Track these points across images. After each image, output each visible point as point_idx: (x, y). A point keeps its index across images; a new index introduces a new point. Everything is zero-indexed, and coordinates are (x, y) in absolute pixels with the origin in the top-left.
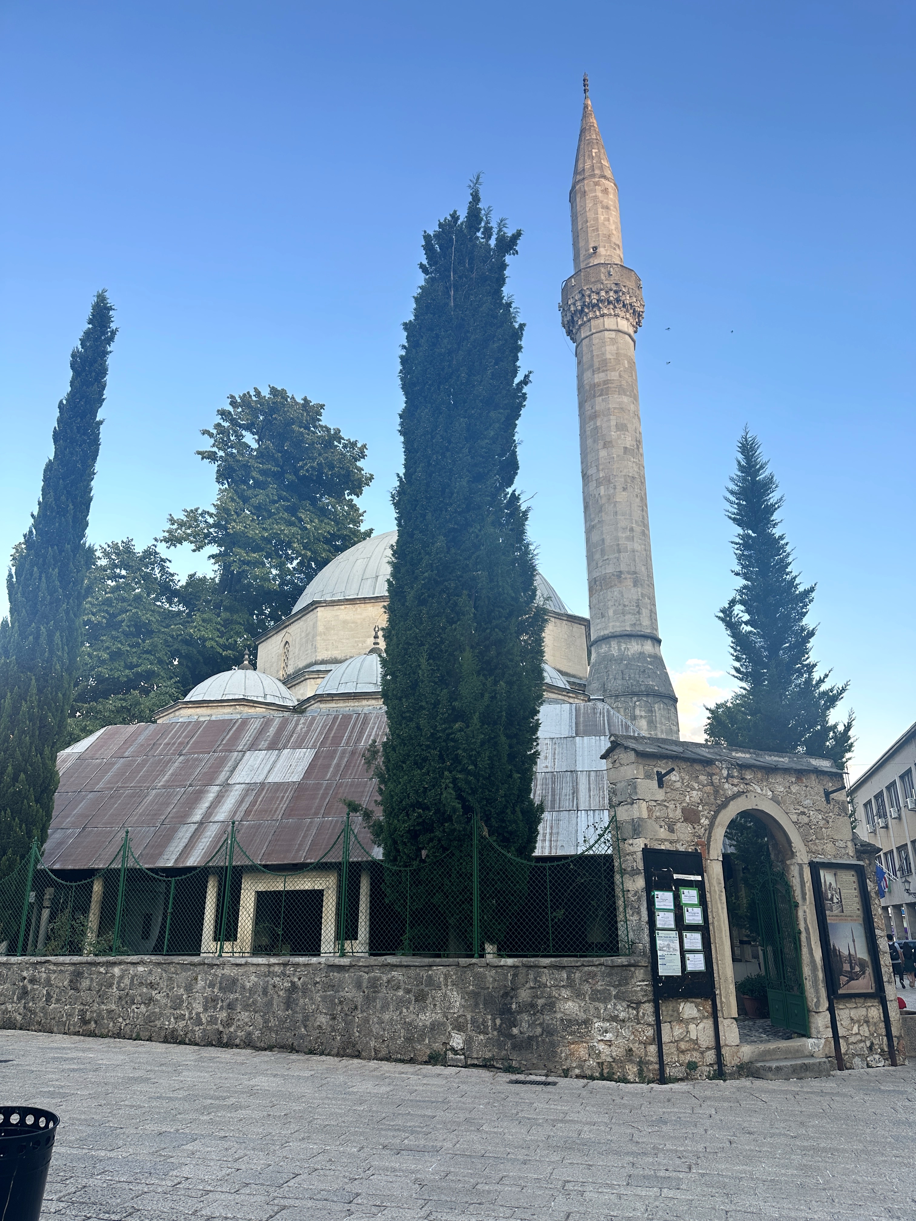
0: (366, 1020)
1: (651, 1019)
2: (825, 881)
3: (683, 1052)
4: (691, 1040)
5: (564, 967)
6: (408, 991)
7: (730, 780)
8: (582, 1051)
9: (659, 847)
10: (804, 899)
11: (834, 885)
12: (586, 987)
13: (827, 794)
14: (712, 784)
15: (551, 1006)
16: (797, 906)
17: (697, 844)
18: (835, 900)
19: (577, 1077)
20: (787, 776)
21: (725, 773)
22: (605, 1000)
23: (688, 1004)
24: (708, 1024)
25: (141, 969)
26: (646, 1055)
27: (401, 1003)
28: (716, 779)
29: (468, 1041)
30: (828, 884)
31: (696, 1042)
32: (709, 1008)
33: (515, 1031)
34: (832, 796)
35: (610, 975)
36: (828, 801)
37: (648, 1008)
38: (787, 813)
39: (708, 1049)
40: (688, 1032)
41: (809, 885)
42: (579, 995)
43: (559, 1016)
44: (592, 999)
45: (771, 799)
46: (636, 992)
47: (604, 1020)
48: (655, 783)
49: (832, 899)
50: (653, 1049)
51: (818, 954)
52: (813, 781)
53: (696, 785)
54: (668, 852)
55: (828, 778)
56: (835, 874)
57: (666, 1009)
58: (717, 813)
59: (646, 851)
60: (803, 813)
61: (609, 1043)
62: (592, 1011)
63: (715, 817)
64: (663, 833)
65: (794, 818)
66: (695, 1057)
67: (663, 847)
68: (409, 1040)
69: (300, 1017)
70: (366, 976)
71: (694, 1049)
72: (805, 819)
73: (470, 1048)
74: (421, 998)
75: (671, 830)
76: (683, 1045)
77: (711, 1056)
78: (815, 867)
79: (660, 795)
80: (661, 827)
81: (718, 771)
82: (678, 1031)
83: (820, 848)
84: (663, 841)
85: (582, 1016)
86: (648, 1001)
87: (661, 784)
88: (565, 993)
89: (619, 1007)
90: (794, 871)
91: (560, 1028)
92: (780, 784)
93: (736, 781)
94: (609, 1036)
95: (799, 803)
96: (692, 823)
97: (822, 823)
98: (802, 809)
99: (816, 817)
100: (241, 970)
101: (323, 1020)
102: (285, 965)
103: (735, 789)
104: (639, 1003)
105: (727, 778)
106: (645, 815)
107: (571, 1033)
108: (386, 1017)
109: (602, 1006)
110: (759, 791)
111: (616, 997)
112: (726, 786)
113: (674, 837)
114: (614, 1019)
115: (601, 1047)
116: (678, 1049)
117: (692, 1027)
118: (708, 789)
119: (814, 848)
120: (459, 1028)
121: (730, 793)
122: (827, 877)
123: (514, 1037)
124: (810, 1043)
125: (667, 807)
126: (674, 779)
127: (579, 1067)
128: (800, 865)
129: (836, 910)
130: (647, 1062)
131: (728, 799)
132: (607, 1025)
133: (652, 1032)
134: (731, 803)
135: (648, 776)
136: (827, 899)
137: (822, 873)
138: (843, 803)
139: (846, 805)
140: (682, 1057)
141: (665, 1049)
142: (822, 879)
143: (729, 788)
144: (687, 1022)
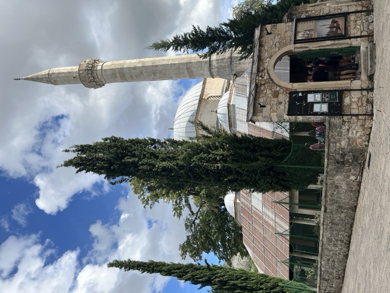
0: (344, 203)
1: (349, 117)
3: (362, 104)
4: (358, 101)
5: (329, 144)
6: (335, 191)
7: (263, 76)
8: (359, 141)
9: (287, 109)
10: (307, 47)
11: (303, 33)
12: (337, 138)
13: (268, 34)
14: (264, 84)
15: (342, 149)
16: (310, 50)
17: (286, 93)
18: (308, 33)
19: (368, 143)
20: (262, 51)
21: (260, 78)
22: (341, 133)
23: (345, 101)
24: (352, 93)
25: (323, 263)
26: (362, 119)
27: (339, 193)
28: (263, 83)
29: (353, 175)
30: (302, 36)
31: (359, 99)
32: (346, 92)
33: (351, 161)
34: (269, 31)
35: (332, 131)
36: (271, 33)
37: (345, 118)
38: (275, 52)
39: (362, 94)
40: (355, 102)
41: (303, 45)
42: (339, 141)
43: (346, 147)
44: (341, 136)
45: (270, 58)
46: (339, 122)
47: (348, 133)
48: (264, 108)
49: (308, 34)
50: (360, 117)
51: (329, 42)
52: (264, 39)
53: (265, 91)
54: (289, 105)
55: (262, 33)
56: (299, 32)
57: (347, 111)
58: (275, 83)
59: (289, 114)
60: (275, 45)
61: (357, 132)
62: (345, 137)
63: (276, 85)
64: (282, 107)
65: (277, 49)
66: (364, 99)
67: (287, 107)
68: (351, 191)
69: (341, 222)
70: (329, 202)
71: (362, 99)
72: (278, 44)
73: (356, 174)
74: (337, 187)
75: (281, 103)
76: (360, 104)
77: (365, 93)
78: (296, 42)
79: (268, 107)
80: (280, 107)
81: (260, 81)
82: (354, 106)
83: (289, 38)
84: (285, 107)
85: (347, 140)
86: (343, 117)
87: (264, 106)
88: (338, 144)
89: (344, 128)
90: (297, 50)
91: (350, 147)
92: (265, 55)
93: (263, 74)
94: (354, 132)
95: (272, 46)
96: (278, 94)
97: (279, 37)
98: (274, 45)
99: (277, 39)
100: (325, 236)
101: (343, 215)
102: (323, 224)
103: (266, 74)
104: (343, 121)
106: (275, 114)
107: (353, 143)
108: (343, 197)
109: (343, 134)
110: (267, 64)
111: (340, 129)
112: (265, 78)
113: (283, 102)
114: (348, 130)
115: (358, 134)
116: (361, 106)
117: (353, 100)
118: (266, 86)
119: (288, 41)
120: (348, 177)
121: (268, 77)
122: (300, 37)
123: (352, 161)
124: (362, 49)
125: (273, 104)
126: (262, 101)
127: (365, 142)
128: (295, 48)
129: (312, 33)
130: (365, 119)
131: (270, 78)
132: (350, 132)
133: (354, 118)
134: (271, 77)
135: (261, 111)
136: (308, 37)
137: (298, 38)
138: (271, 26)
139: (273, 25)
140: (364, 105)
141: (361, 113)
142: (300, 38)
143: (266, 77)
144: (351, 102)
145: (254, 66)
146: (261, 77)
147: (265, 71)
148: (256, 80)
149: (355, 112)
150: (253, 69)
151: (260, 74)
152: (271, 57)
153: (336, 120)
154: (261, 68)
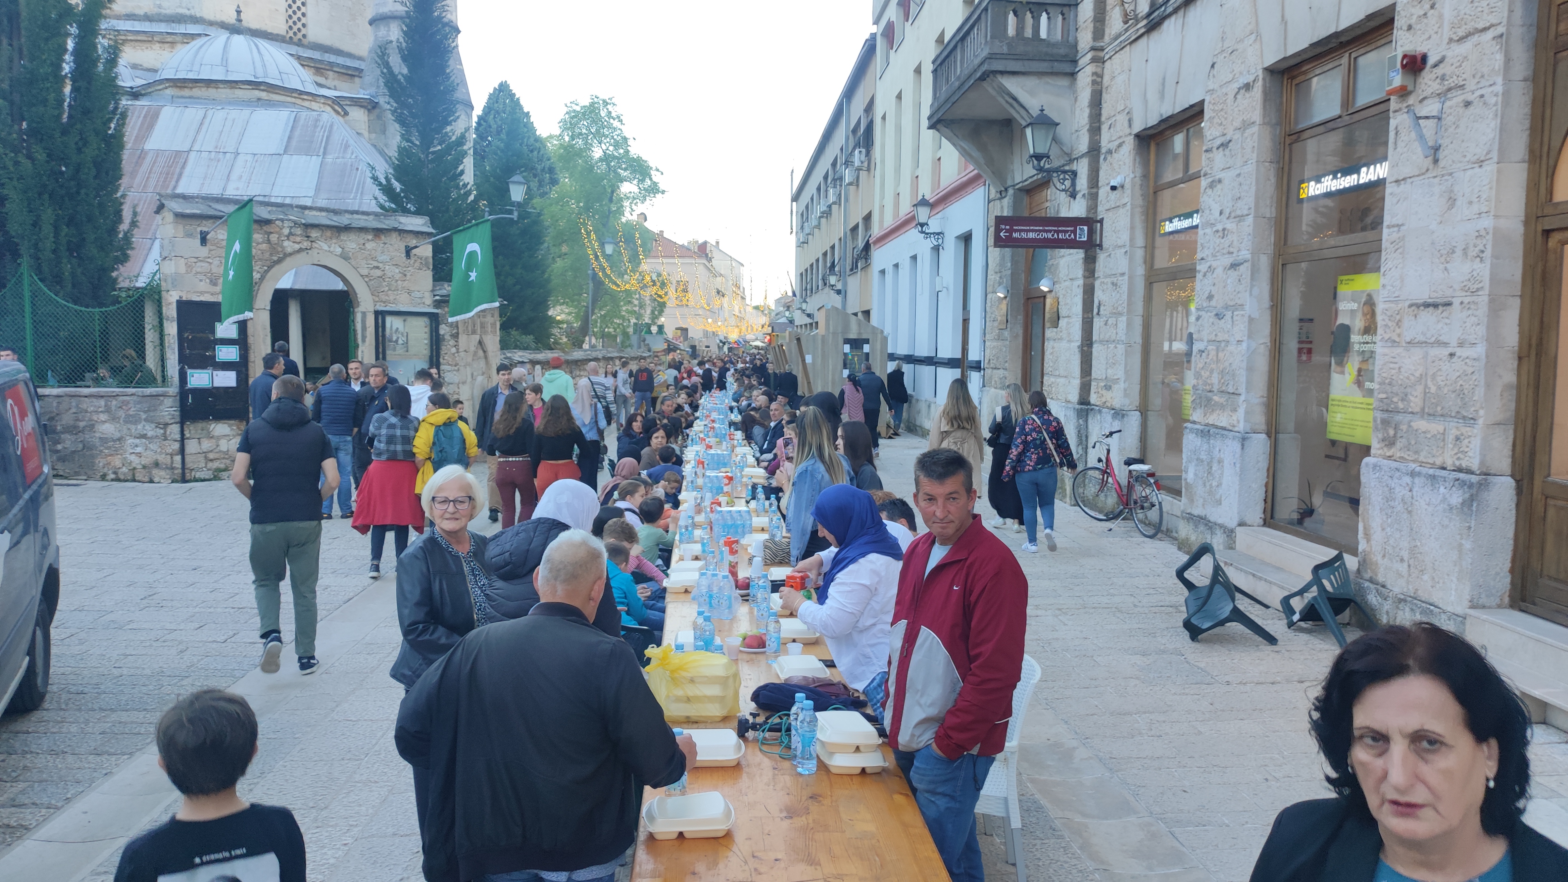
1: (178, 436)
2: (391, 326)
3: (211, 460)
4: (220, 451)
5: (102, 397)
7: (292, 238)
8: (117, 462)
9: (198, 299)
10: (364, 341)
11: (401, 329)
12: (121, 414)
13: (408, 251)
14: (269, 242)
15: (91, 427)
16: (358, 346)
18: (400, 342)
19: (112, 480)
20: (363, 235)
21: (286, 231)
22: (136, 423)
23: (220, 425)
26: (172, 463)
28: (274, 238)
30: (394, 328)
34: (414, 251)
35: (139, 403)
36: (408, 256)
37: (175, 428)
38: (356, 268)
40: (217, 446)
41: (371, 330)
42: (114, 419)
43: (97, 435)
44: (126, 422)
45: (340, 255)
46: (163, 416)
47: (135, 437)
48: (198, 241)
49: (397, 341)
50: (178, 458)
52: (394, 238)
54: (208, 303)
55: (412, 236)
56: (405, 321)
57: (191, 429)
58: (270, 268)
59: (181, 302)
60: (377, 268)
61: (139, 455)
62: (125, 431)
63: (266, 272)
64: (203, 286)
65: (365, 272)
66: (224, 464)
67: (201, 299)
71: (224, 458)
72: (378, 273)
75: (214, 283)
76: (211, 456)
78: (380, 315)
79: (203, 252)
80: (201, 281)
81: (278, 229)
82: (206, 445)
83: (392, 298)
84: (202, 293)
85: (117, 435)
86: (176, 423)
87: (204, 240)
88: (103, 417)
89: (147, 427)
90: (359, 318)
91: (98, 444)
92: (351, 242)
93: (298, 239)
94: (138, 450)
95: (374, 259)
97: (398, 276)
98: (376, 264)
99: (392, 271)
103: (297, 247)
104: (166, 425)
105: (288, 237)
106: (182, 269)
107: (109, 448)
109: (133, 427)
110: (325, 247)
111: (146, 420)
112: (286, 243)
113: (217, 289)
114: (144, 436)
115: (133, 458)
116: (206, 457)
117: (224, 442)
119: (384, 298)
121: (289, 250)
122: (393, 323)
125: (210, 263)
126: (220, 237)
127: (115, 473)
128: (364, 314)
129: (400, 350)
130: (173, 468)
131: (287, 255)
132: (137, 441)
133: (177, 446)
134: (288, 259)
135: (190, 235)
136: (391, 341)
137: (389, 320)
138: (426, 258)
139: (431, 260)
140: (210, 465)
141: (188, 459)
142: (388, 325)
143: (289, 246)
144: (219, 438)
145: (324, 214)
146: (291, 234)
147: (306, 244)
148: (282, 220)
149: (191, 447)
150: (314, 213)
151: (299, 231)
152: (345, 257)
153: (169, 409)
154: (314, 234)
